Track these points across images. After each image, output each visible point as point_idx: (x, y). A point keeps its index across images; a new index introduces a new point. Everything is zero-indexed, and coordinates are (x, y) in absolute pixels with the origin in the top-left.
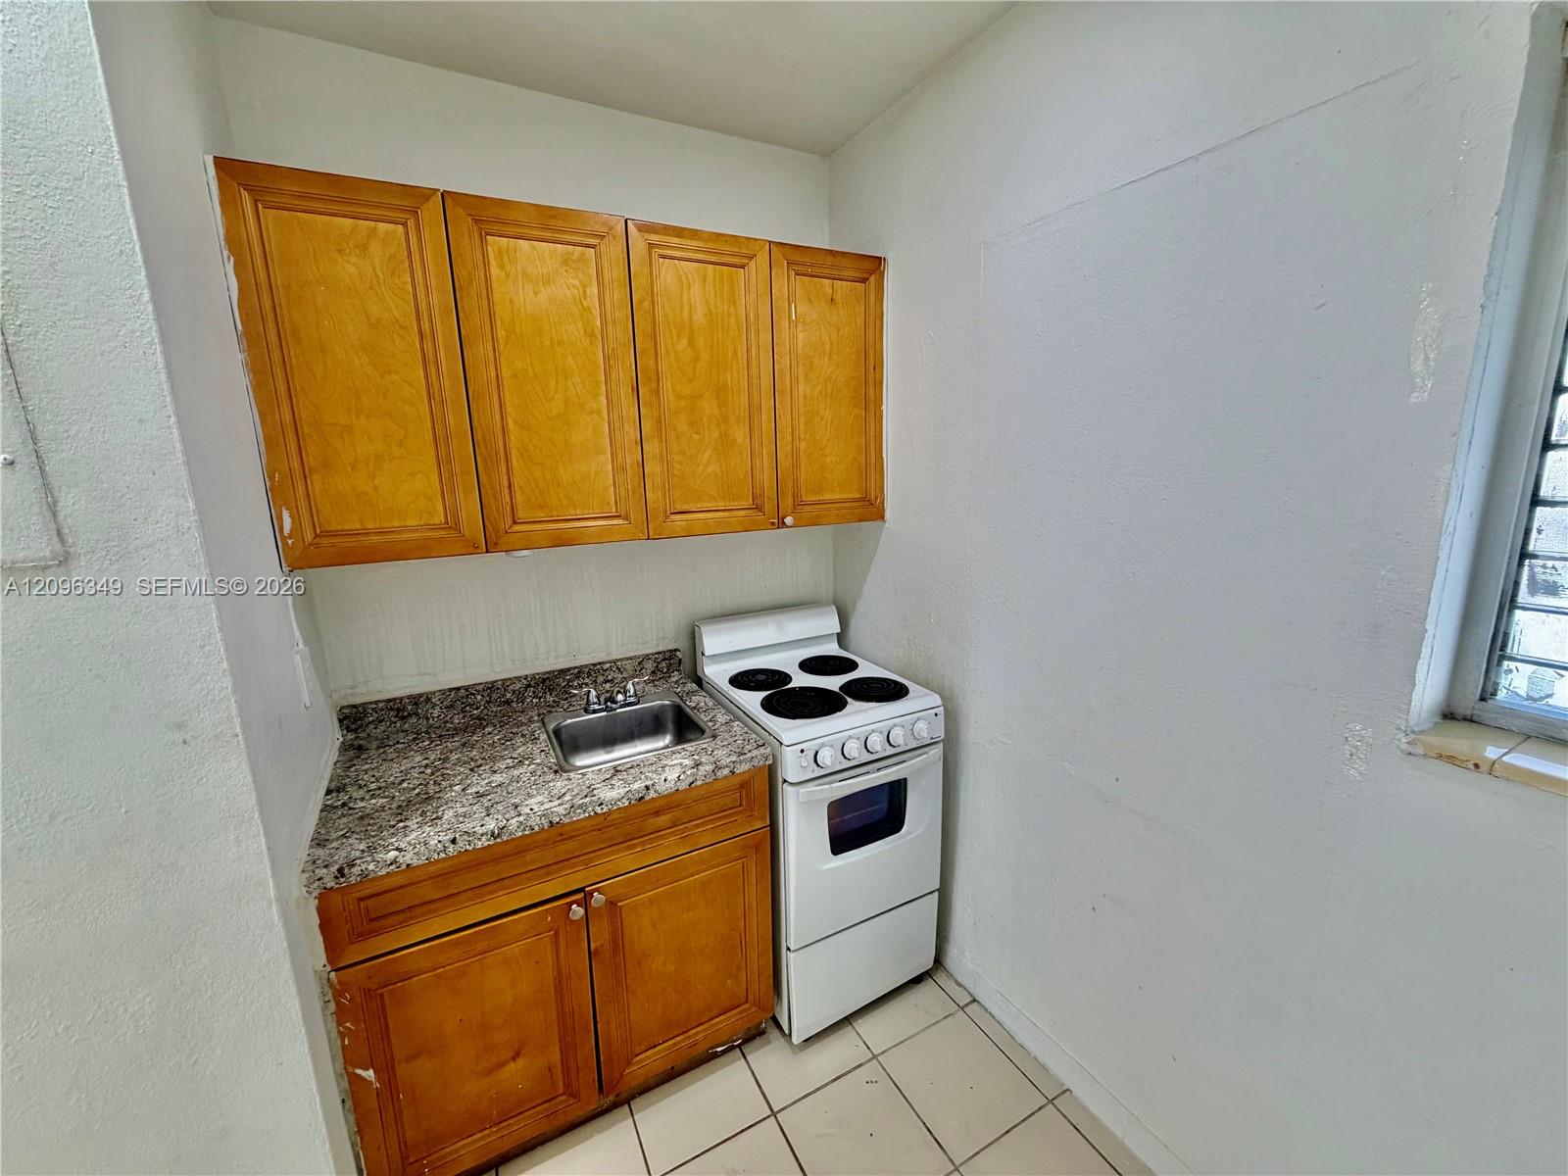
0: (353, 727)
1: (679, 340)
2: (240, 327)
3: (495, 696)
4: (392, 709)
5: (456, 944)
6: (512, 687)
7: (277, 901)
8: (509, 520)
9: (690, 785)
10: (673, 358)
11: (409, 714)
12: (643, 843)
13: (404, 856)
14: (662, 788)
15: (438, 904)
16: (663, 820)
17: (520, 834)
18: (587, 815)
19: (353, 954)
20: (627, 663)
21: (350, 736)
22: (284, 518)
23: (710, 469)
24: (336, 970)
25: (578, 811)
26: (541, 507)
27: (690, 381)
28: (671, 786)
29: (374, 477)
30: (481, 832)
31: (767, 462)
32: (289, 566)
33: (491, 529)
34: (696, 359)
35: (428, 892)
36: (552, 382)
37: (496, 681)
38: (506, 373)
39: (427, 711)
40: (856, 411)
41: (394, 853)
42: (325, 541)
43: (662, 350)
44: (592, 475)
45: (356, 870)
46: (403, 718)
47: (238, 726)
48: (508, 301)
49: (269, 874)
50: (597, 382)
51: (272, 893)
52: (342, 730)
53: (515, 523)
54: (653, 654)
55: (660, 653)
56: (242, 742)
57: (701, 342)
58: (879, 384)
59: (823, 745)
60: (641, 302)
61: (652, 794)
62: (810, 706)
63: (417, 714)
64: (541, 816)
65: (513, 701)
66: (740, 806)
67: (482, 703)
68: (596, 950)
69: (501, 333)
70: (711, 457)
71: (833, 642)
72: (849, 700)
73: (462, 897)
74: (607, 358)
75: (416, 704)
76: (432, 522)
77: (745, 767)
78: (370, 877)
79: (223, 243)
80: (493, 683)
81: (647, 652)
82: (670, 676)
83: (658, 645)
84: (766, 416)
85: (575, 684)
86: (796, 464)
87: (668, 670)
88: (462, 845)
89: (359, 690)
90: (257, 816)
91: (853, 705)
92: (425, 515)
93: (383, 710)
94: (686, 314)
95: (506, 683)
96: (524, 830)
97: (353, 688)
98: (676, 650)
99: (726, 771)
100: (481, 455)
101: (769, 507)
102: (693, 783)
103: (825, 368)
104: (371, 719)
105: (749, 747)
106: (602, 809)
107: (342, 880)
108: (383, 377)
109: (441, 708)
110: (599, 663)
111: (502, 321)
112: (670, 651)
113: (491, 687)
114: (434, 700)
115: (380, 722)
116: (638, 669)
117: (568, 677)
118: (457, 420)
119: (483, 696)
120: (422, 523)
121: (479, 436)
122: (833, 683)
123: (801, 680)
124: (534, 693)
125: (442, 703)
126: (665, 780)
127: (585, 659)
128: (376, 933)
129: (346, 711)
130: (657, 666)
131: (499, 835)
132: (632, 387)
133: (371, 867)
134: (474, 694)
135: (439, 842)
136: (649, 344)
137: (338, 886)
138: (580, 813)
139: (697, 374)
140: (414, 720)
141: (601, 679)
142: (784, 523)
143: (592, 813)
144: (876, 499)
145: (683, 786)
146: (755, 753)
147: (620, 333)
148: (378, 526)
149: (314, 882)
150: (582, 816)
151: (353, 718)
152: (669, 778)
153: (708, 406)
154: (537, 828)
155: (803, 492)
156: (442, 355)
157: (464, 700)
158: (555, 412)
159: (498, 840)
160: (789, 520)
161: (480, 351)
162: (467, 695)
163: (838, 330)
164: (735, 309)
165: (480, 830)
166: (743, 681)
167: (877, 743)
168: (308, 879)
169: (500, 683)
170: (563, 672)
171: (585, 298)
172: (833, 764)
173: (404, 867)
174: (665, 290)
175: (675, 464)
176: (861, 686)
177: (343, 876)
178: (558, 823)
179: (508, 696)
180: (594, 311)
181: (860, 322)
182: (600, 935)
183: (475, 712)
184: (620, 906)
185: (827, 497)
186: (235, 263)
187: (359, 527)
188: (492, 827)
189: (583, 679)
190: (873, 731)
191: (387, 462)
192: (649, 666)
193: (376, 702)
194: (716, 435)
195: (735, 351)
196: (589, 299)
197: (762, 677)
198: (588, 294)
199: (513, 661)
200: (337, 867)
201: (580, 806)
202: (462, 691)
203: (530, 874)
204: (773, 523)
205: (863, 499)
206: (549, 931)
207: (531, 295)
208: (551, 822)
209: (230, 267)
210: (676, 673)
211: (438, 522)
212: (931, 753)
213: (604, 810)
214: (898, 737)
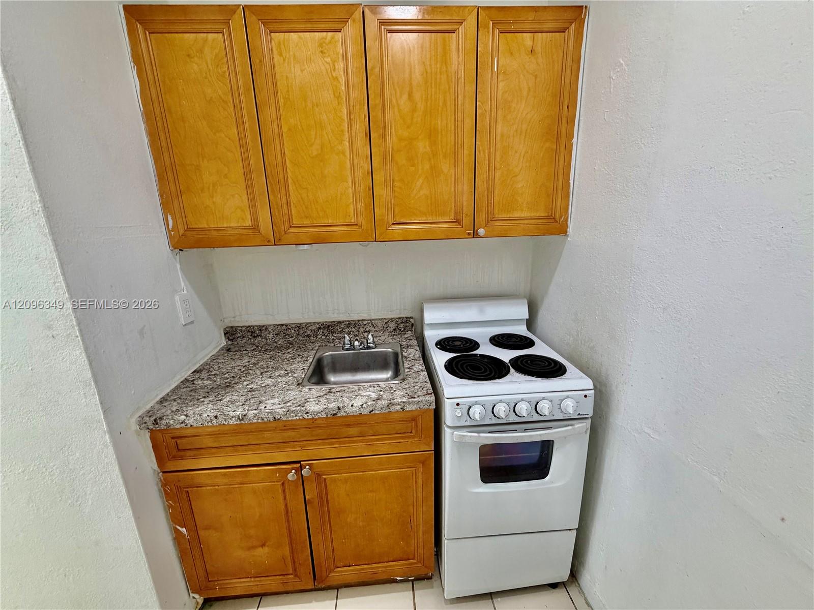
0: (231, 338)
1: (401, 97)
2: (142, 109)
3: (301, 332)
4: (249, 332)
5: (225, 475)
6: (310, 328)
7: (108, 433)
8: (287, 225)
9: (370, 412)
10: (396, 110)
11: (257, 335)
12: (340, 443)
13: (188, 420)
14: (349, 410)
15: (213, 450)
16: (353, 431)
17: (256, 421)
18: (298, 418)
19: (171, 466)
20: (378, 322)
21: (230, 343)
22: (169, 219)
23: (422, 193)
24: (163, 472)
25: (292, 414)
26: (307, 217)
27: (408, 127)
28: (355, 410)
29: (212, 197)
30: (232, 415)
31: (466, 187)
32: (172, 247)
33: (277, 231)
34: (414, 110)
35: (208, 442)
36: (313, 133)
37: (302, 323)
38: (285, 129)
39: (266, 335)
40: (548, 145)
41: (183, 417)
42: (189, 233)
43: (388, 104)
44: (339, 196)
45: (164, 422)
46: (254, 337)
47: (77, 331)
48: (285, 78)
49: (102, 417)
50: (342, 131)
51: (105, 427)
52: (226, 339)
53: (291, 227)
54: (395, 318)
55: (400, 318)
56: (80, 341)
57: (417, 96)
58: (571, 120)
59: (476, 403)
60: (373, 68)
61: (342, 413)
62: (480, 369)
63: (261, 336)
64: (268, 413)
65: (311, 336)
66: (411, 432)
67: (295, 335)
68: (309, 500)
69: (281, 101)
70: (423, 183)
71: (524, 325)
72: (512, 370)
73: (227, 449)
74: (349, 114)
75: (260, 330)
76: (244, 225)
77: (414, 407)
78: (171, 428)
79: (131, 58)
80: (300, 324)
81: (392, 317)
82: (405, 333)
83: (400, 314)
84: (467, 151)
85: (347, 330)
86: (490, 190)
87: (405, 329)
88: (221, 419)
89: (237, 319)
90: (93, 384)
91: (514, 375)
92: (240, 220)
93: (244, 331)
94: (407, 75)
95: (308, 325)
96: (258, 419)
97: (234, 317)
98: (411, 318)
99: (398, 408)
100: (270, 182)
101: (467, 221)
102: (372, 411)
103: (521, 110)
104: (239, 335)
105: (420, 393)
106: (308, 416)
107: (157, 426)
108: (215, 134)
109: (273, 334)
110: (362, 320)
111: (281, 92)
112: (407, 318)
113: (299, 326)
114: (269, 329)
115: (244, 337)
116: (385, 326)
117: (342, 326)
118: (255, 160)
119: (295, 330)
120: (239, 225)
121: (268, 171)
122: (506, 355)
123: (487, 350)
124: (323, 333)
125: (273, 331)
126: (352, 406)
127: (355, 317)
128: (182, 458)
129: (227, 329)
130: (397, 326)
131: (242, 419)
132: (366, 134)
133: (171, 422)
134: (290, 329)
135: (208, 416)
136: (378, 101)
137: (155, 429)
138: (293, 416)
139: (415, 120)
140: (260, 339)
141: (362, 330)
142: (477, 234)
143: (301, 418)
144: (561, 217)
145: (365, 412)
146: (421, 399)
147: (358, 93)
148: (216, 226)
149: (143, 424)
150: (295, 418)
151: (231, 333)
152: (355, 405)
153: (422, 146)
154: (266, 420)
155: (496, 211)
156: (246, 118)
157: (285, 332)
158: (315, 153)
159: (242, 422)
160: (481, 231)
161: (268, 113)
162: (287, 329)
163: (536, 77)
164: (447, 68)
165: (231, 414)
166: (444, 344)
167: (523, 409)
168: (140, 421)
169: (304, 324)
170: (340, 322)
171: (334, 70)
172: (482, 419)
173: (189, 426)
174: (392, 57)
175: (396, 189)
176: (526, 362)
177: (157, 424)
178: (279, 419)
179: (309, 332)
180: (340, 80)
181: (557, 67)
182: (312, 493)
183: (291, 339)
184: (325, 479)
185: (516, 215)
186: (137, 69)
187: (206, 227)
188: (238, 413)
189: (351, 328)
190: (522, 400)
191: (219, 187)
192: (392, 325)
193: (241, 327)
194: (427, 166)
195: (445, 101)
196: (337, 71)
197: (458, 343)
198: (337, 67)
199: (314, 313)
200: (154, 418)
201: (293, 412)
202: (284, 326)
203: (266, 445)
204: (469, 234)
205: (547, 218)
206: (278, 482)
207: (299, 72)
208: (274, 418)
209: (135, 72)
210: (410, 332)
211: (248, 225)
212: (576, 426)
213: (309, 417)
214: (544, 407)
